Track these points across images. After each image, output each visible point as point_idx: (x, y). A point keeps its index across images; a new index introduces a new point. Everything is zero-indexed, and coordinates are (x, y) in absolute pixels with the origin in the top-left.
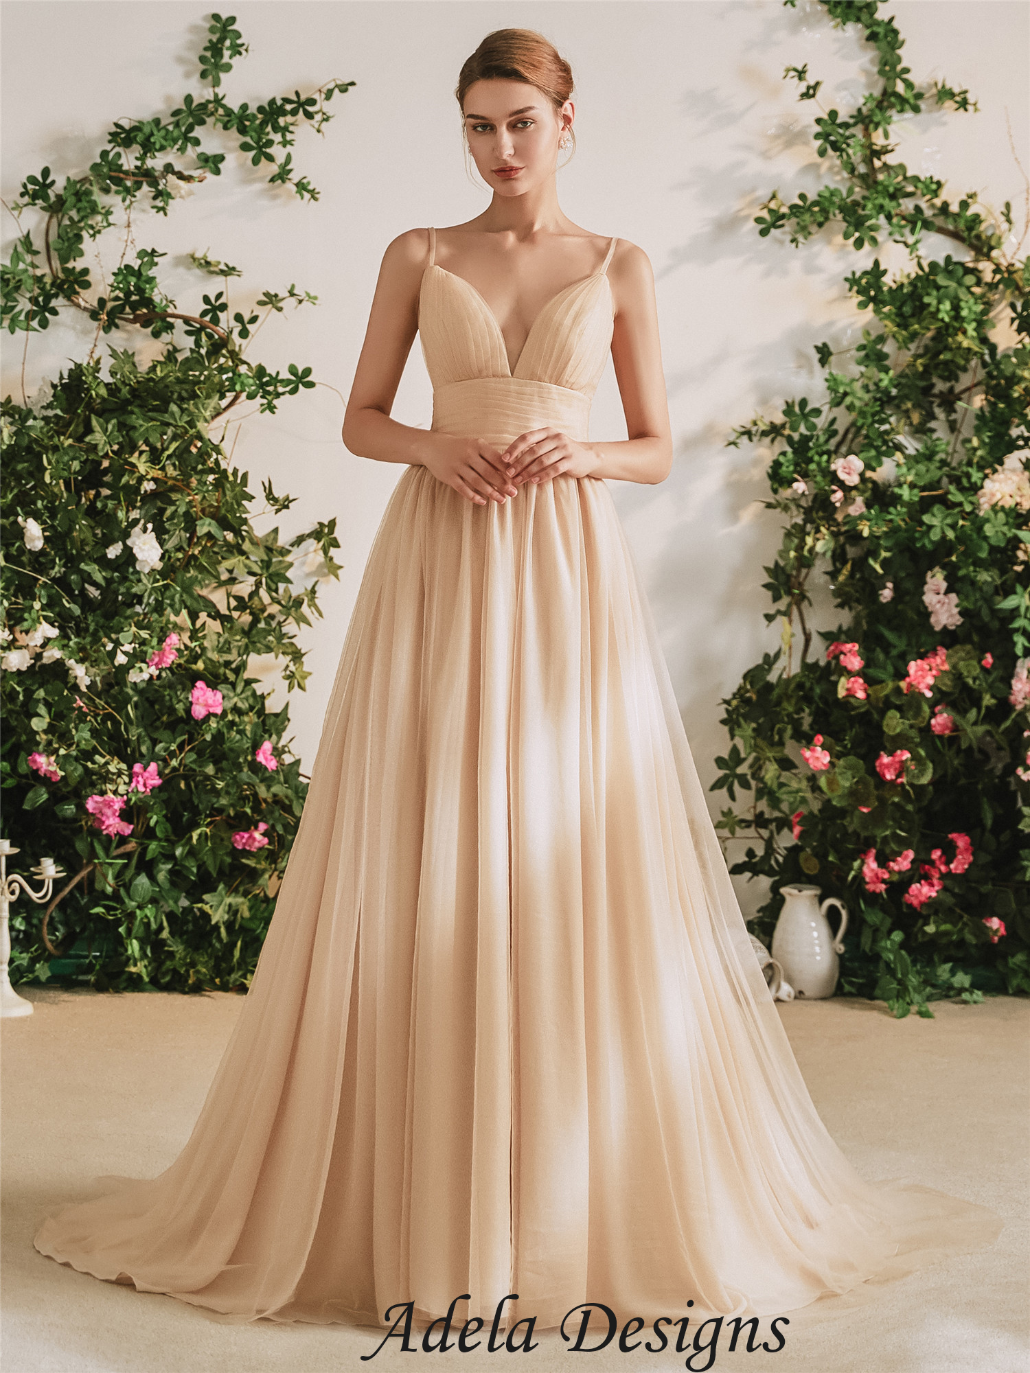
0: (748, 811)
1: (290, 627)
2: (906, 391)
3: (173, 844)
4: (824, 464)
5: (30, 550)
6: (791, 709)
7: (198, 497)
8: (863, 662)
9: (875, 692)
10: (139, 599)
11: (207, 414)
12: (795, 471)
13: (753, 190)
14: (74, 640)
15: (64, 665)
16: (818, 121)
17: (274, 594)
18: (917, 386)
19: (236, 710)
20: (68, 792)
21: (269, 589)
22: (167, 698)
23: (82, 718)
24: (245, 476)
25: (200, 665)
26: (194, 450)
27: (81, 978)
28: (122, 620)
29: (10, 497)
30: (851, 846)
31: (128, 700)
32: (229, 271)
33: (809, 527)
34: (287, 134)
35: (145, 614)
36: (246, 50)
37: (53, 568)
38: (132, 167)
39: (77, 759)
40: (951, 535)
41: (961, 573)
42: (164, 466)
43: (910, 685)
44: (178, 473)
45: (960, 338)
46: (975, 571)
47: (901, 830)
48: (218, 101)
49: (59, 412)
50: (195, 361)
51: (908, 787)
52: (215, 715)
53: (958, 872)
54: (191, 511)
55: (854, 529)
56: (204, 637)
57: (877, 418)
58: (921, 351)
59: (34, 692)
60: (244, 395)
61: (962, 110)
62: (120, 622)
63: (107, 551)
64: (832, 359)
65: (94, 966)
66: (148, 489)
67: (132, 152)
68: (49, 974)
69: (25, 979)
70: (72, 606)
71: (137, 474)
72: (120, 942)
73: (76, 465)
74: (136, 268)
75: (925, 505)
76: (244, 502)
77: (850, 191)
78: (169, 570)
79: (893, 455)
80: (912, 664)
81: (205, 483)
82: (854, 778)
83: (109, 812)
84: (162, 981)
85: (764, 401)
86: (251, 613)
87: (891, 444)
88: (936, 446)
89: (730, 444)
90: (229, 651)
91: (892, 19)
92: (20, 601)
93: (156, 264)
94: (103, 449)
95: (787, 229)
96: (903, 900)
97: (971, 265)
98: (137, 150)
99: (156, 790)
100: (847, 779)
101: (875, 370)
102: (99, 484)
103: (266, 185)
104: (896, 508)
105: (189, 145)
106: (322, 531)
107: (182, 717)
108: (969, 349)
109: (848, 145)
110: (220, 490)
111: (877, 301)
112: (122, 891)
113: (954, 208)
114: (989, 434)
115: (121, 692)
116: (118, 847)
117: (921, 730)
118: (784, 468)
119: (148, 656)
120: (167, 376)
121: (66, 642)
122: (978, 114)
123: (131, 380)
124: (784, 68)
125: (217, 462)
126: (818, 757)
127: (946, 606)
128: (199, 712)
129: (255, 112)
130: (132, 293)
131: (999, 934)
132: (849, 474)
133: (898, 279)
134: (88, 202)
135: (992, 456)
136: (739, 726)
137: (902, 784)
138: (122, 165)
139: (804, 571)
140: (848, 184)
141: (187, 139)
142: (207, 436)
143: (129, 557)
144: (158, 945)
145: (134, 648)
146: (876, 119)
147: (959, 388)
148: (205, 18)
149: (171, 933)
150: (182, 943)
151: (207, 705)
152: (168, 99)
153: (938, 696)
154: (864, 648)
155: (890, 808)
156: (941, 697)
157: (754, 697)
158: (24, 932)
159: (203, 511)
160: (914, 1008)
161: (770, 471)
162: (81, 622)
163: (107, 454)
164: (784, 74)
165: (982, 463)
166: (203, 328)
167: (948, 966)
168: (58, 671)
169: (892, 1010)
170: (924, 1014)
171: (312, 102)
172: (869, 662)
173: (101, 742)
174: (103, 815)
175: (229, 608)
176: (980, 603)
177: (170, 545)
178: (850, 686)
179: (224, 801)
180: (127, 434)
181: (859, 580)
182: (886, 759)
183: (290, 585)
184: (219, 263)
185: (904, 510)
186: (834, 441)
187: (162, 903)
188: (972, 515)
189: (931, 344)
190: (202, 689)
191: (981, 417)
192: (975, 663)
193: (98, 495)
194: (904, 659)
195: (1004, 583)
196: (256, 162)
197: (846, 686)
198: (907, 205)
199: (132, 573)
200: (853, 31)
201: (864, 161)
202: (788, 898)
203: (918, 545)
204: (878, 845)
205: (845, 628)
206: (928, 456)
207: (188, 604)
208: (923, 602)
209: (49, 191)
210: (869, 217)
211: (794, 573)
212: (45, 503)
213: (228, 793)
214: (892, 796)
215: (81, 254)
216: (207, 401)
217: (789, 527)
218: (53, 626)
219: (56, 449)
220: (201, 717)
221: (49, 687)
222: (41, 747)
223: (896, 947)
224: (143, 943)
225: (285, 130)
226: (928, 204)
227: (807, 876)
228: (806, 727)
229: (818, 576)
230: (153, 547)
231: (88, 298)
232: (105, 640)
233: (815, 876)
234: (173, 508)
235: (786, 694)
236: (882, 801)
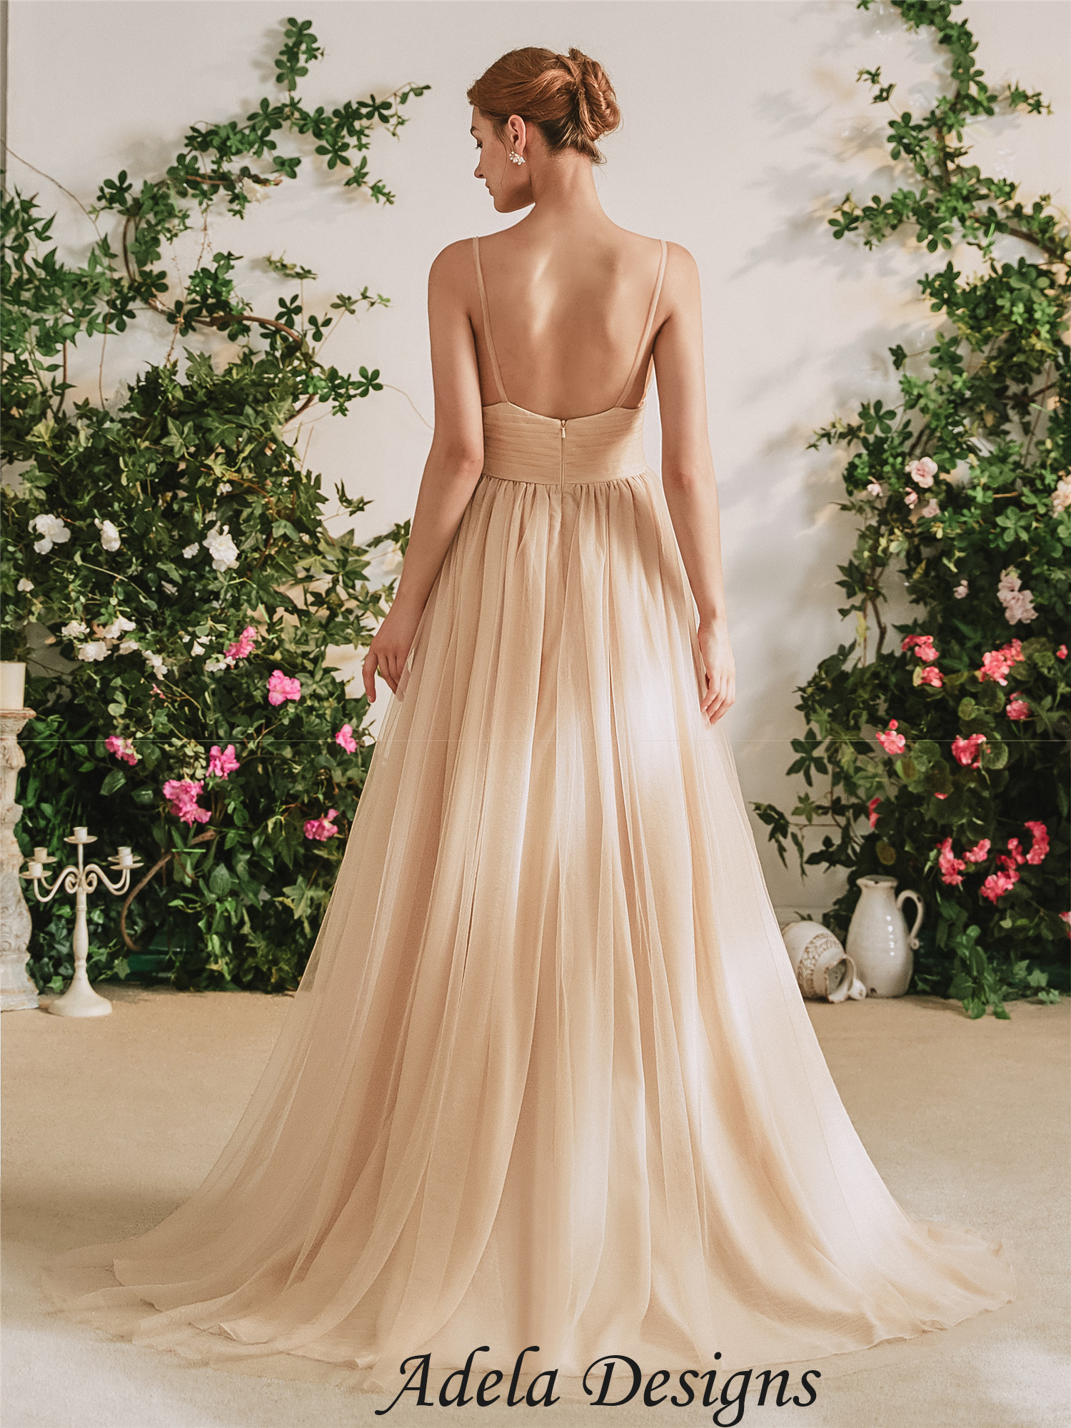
0: (825, 797)
1: (368, 621)
2: (980, 393)
3: (250, 832)
4: (898, 466)
5: (107, 551)
6: (866, 696)
7: (273, 500)
8: (938, 654)
9: (951, 680)
10: (216, 596)
11: (281, 416)
12: (870, 473)
13: (827, 193)
14: (151, 632)
15: (141, 655)
16: (892, 124)
17: (351, 591)
18: (991, 389)
19: (315, 696)
20: (146, 777)
21: (346, 586)
22: (245, 685)
23: (159, 703)
24: (318, 478)
25: (278, 656)
26: (269, 453)
27: (162, 975)
28: (199, 615)
29: (87, 499)
30: (927, 835)
31: (205, 687)
32: (304, 274)
33: (883, 529)
34: (363, 137)
35: (223, 609)
36: (322, 54)
37: (130, 567)
38: (209, 171)
39: (154, 742)
40: (1024, 536)
41: (1035, 572)
42: (240, 468)
43: (985, 674)
44: (254, 475)
45: (1034, 340)
46: (1049, 570)
47: (978, 818)
48: (294, 105)
49: (135, 414)
50: (270, 364)
51: (983, 772)
52: (293, 701)
53: (1035, 863)
54: (267, 512)
55: (928, 531)
56: (281, 630)
57: (950, 420)
58: (994, 353)
59: (111, 680)
60: (317, 397)
61: (1035, 112)
62: (197, 617)
63: (184, 551)
64: (907, 361)
65: (174, 962)
66: (224, 491)
67: (208, 156)
68: (128, 971)
69: (103, 976)
70: (149, 602)
71: (213, 477)
72: (200, 938)
73: (152, 468)
74: (213, 271)
75: (999, 508)
76: (318, 504)
77: (924, 194)
78: (245, 568)
79: (967, 457)
80: (987, 655)
81: (280, 485)
82: (930, 762)
83: (186, 798)
84: (244, 980)
85: (842, 404)
86: (328, 608)
87: (964, 446)
88: (1009, 448)
89: (811, 446)
90: (306, 642)
91: (965, 22)
92: (97, 597)
93: (233, 267)
94: (179, 450)
95: (861, 231)
96: (980, 893)
97: (1044, 267)
98: (213, 153)
99: (234, 774)
100: (923, 764)
101: (949, 372)
102: (175, 486)
103: (341, 188)
104: (970, 510)
105: (265, 149)
106: (399, 533)
107: (260, 703)
108: (1042, 352)
109: (922, 148)
110: (295, 492)
111: (951, 303)
112: (201, 882)
113: (1028, 210)
114: (1063, 436)
115: (199, 680)
116: (196, 835)
117: (996, 716)
118: (859, 471)
119: (225, 647)
120: (243, 378)
121: (143, 634)
122: (1051, 116)
123: (207, 382)
124: (857, 71)
125: (291, 464)
126: (893, 741)
127: (1020, 602)
128: (276, 698)
129: (331, 115)
130: (209, 296)
132: (923, 476)
133: (971, 281)
134: (165, 205)
135: (1065, 458)
136: (815, 711)
137: (978, 768)
138: (198, 169)
139: (879, 570)
140: (921, 187)
141: (263, 143)
142: (280, 439)
143: (205, 557)
144: (240, 941)
145: (211, 640)
146: (949, 122)
147: (1032, 391)
148: (281, 23)
149: (252, 928)
150: (264, 939)
151: (284, 692)
152: (245, 103)
153: (1013, 684)
154: (939, 640)
155: (966, 795)
156: (1016, 684)
157: (829, 685)
158: (102, 925)
159: (278, 513)
160: (990, 1009)
161: (845, 473)
162: (158, 616)
163: (183, 456)
164: (858, 77)
165: (1056, 465)
166: (278, 331)
167: (1025, 963)
168: (136, 660)
169: (967, 1010)
170: (1000, 1015)
171: (387, 106)
172: (944, 653)
173: (178, 726)
174: (180, 801)
175: (306, 604)
176: (1054, 599)
177: (246, 546)
178: (925, 675)
179: (299, 787)
180: (203, 437)
181: (934, 578)
182: (962, 742)
183: (366, 582)
184: (295, 266)
185: (978, 512)
186: (908, 443)
187: (242, 896)
188: (1046, 517)
189: (1004, 346)
190: (279, 677)
191: (1054, 419)
192: (1049, 654)
193: (175, 497)
194: (979, 650)
196: (331, 165)
197: (922, 675)
198: (981, 208)
199: (209, 572)
200: (927, 34)
201: (937, 163)
202: (864, 890)
203: (992, 546)
204: (955, 834)
205: (920, 621)
206: (1001, 458)
207: (265, 600)
208: (997, 598)
209: (126, 195)
210: (943, 220)
211: (869, 571)
212: (122, 504)
213: (304, 778)
214: (968, 782)
215: (158, 257)
216: (281, 404)
217: (863, 529)
218: (130, 619)
219: (132, 451)
220: (278, 703)
221: (126, 676)
222: (118, 731)
223: (972, 942)
224: (224, 938)
225: (360, 133)
226: (1002, 206)
227: (885, 867)
228: (882, 711)
229: (892, 576)
230: (229, 548)
231: (165, 301)
232: (182, 633)
233: (892, 866)
234: (249, 510)
235: (861, 682)
236: (958, 787)
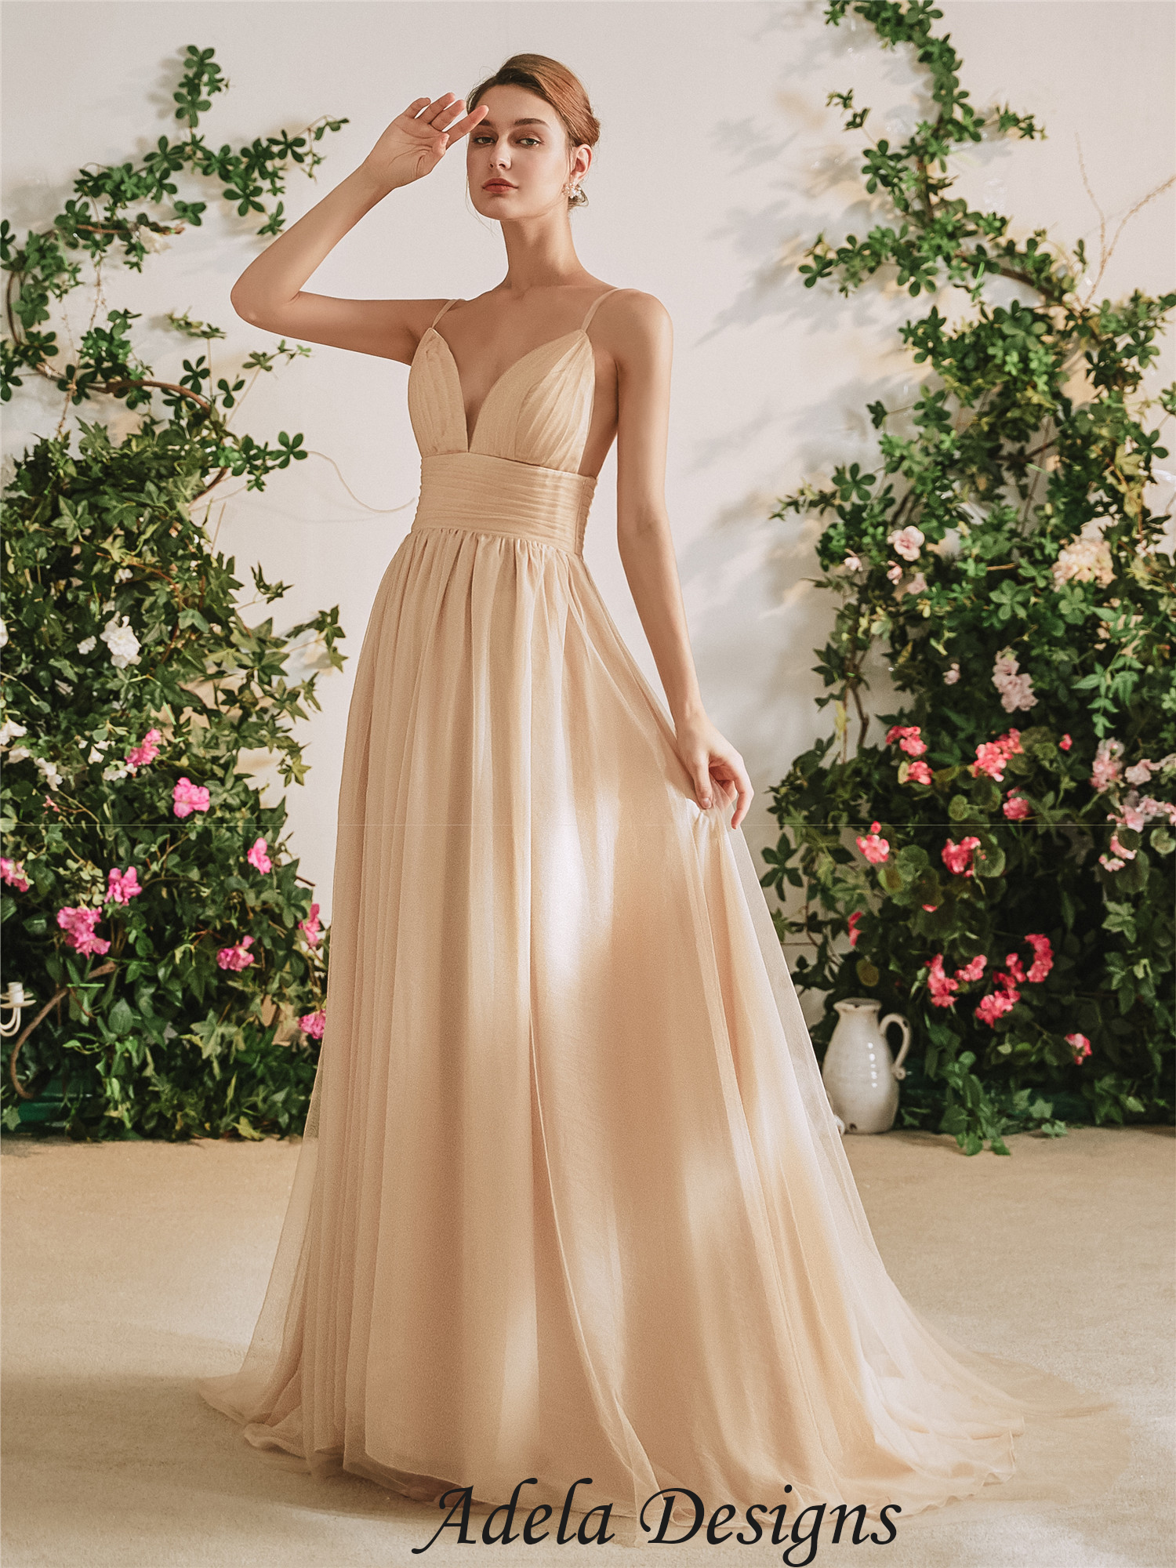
0: (800, 912)
1: (285, 721)
2: (971, 453)
3: (155, 963)
4: (879, 537)
6: (846, 796)
7: (179, 586)
8: (926, 747)
9: (940, 777)
10: (116, 695)
11: (188, 493)
12: (847, 546)
13: (797, 234)
14: (44, 738)
15: (32, 763)
16: (867, 153)
17: (267, 687)
18: (982, 448)
19: (225, 806)
20: (39, 904)
21: (261, 682)
22: (148, 796)
23: (53, 817)
24: (231, 561)
25: (184, 762)
26: (174, 534)
27: (55, 1124)
28: (97, 716)
30: (915, 953)
31: (103, 798)
32: (212, 333)
33: (864, 608)
34: (276, 180)
35: (123, 711)
36: (227, 86)
37: (19, 664)
38: (102, 219)
39: (47, 864)
40: (1022, 613)
41: (1034, 653)
42: (140, 551)
43: (979, 770)
44: (157, 559)
45: (1030, 393)
46: (1050, 650)
47: (972, 932)
48: (195, 143)
49: (23, 493)
50: (175, 434)
51: (978, 881)
52: (201, 813)
53: (1037, 980)
54: (173, 601)
55: (914, 609)
56: (189, 733)
57: (938, 484)
58: (986, 408)
60: (230, 470)
61: (1027, 137)
62: (95, 719)
63: (79, 646)
64: (887, 419)
65: (69, 1110)
66: (124, 578)
67: (101, 202)
68: (19, 1121)
70: (41, 703)
71: (111, 562)
72: (98, 1082)
73: (42, 553)
74: (108, 331)
75: (993, 581)
76: (231, 591)
77: (904, 231)
78: (148, 664)
79: (957, 526)
80: (981, 747)
81: (188, 569)
82: (917, 871)
83: (82, 927)
84: (147, 1127)
85: (812, 468)
86: (241, 707)
87: (954, 513)
88: (1005, 514)
89: (775, 516)
90: (217, 746)
91: (947, 37)
93: (130, 327)
94: (73, 533)
95: (835, 276)
96: (974, 1015)
97: (1040, 311)
98: (106, 199)
99: (135, 900)
100: (910, 873)
101: (935, 430)
102: (68, 574)
103: (254, 237)
104: (960, 585)
105: (165, 193)
106: (324, 621)
107: (164, 815)
108: (1040, 406)
109: (900, 179)
110: (204, 578)
111: (936, 353)
112: (99, 1020)
113: (1021, 247)
114: (1064, 500)
115: (97, 791)
116: (94, 968)
117: (992, 815)
118: (834, 543)
119: (126, 753)
120: (144, 451)
121: (34, 740)
122: (1045, 142)
123: (103, 456)
124: (827, 94)
125: (199, 547)
126: (875, 847)
127: (1018, 687)
128: (182, 809)
129: (238, 154)
130: (104, 360)
131: (1084, 1054)
132: (908, 547)
133: (959, 328)
134: (54, 258)
135: (1067, 525)
136: (789, 814)
137: (971, 877)
138: (90, 217)
139: (859, 654)
140: (901, 223)
141: (162, 186)
142: (187, 518)
143: (103, 653)
144: (142, 1084)
145: (110, 746)
146: (931, 150)
147: (1030, 449)
148: (180, 51)
149: (156, 1069)
150: (168, 1081)
151: (191, 803)
152: (141, 142)
153: (1011, 780)
154: (928, 732)
155: (958, 906)
156: (1014, 781)
157: (805, 784)
159: (185, 601)
160: (987, 1144)
161: (819, 545)
162: (51, 719)
163: (77, 540)
164: (827, 101)
165: (1057, 533)
166: (183, 397)
167: (1026, 1092)
168: (27, 769)
169: (962, 1145)
170: (999, 1151)
171: (300, 142)
172: (933, 746)
173: (74, 844)
174: (75, 930)
175: (216, 703)
176: (1056, 683)
177: (149, 639)
178: (912, 771)
179: (210, 912)
180: (99, 517)
181: (921, 661)
182: (953, 848)
183: (284, 678)
184: (201, 324)
185: (970, 587)
186: (890, 511)
187: (145, 1035)
188: (1046, 592)
189: (997, 400)
190: (185, 786)
191: (1054, 481)
192: (1051, 745)
193: (69, 585)
194: (972, 742)
195: (1082, 663)
196: (242, 211)
197: (908, 771)
198: (968, 245)
199: (108, 669)
200: (904, 52)
201: (919, 196)
202: (843, 1015)
203: (986, 624)
204: (945, 951)
205: (907, 711)
206: (996, 526)
207: (170, 698)
208: (992, 683)
209: (9, 247)
210: (926, 260)
211: (849, 655)
212: (10, 594)
213: (214, 902)
214: (961, 892)
215: (47, 316)
216: (188, 479)
217: (841, 608)
218: (20, 724)
219: (20, 535)
220: (184, 815)
221: (17, 787)
222: (8, 851)
223: (966, 1071)
224: (124, 1081)
225: (273, 175)
226: (992, 243)
227: (865, 988)
228: (863, 812)
229: (876, 658)
230: (130, 641)
231: (55, 365)
232: (78, 737)
233: (875, 988)
234: (152, 599)
235: (841, 780)
236: (949, 898)
